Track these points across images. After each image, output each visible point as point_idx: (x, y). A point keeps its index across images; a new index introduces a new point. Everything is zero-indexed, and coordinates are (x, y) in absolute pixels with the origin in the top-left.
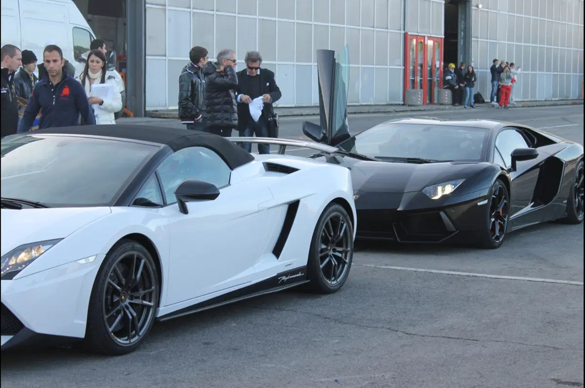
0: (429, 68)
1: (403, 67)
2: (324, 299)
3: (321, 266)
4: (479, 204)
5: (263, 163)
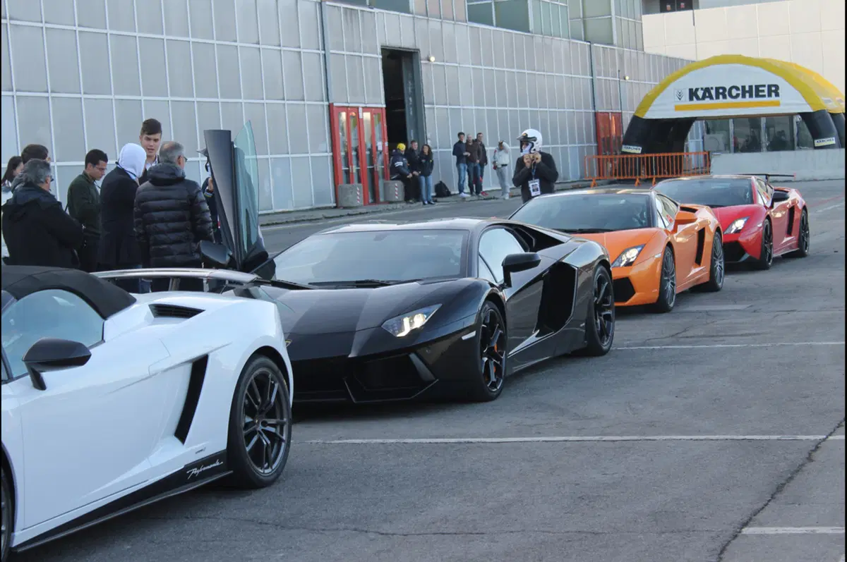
0: (368, 153)
1: (331, 154)
2: (256, 496)
3: (248, 449)
4: (464, 338)
5: (150, 306)
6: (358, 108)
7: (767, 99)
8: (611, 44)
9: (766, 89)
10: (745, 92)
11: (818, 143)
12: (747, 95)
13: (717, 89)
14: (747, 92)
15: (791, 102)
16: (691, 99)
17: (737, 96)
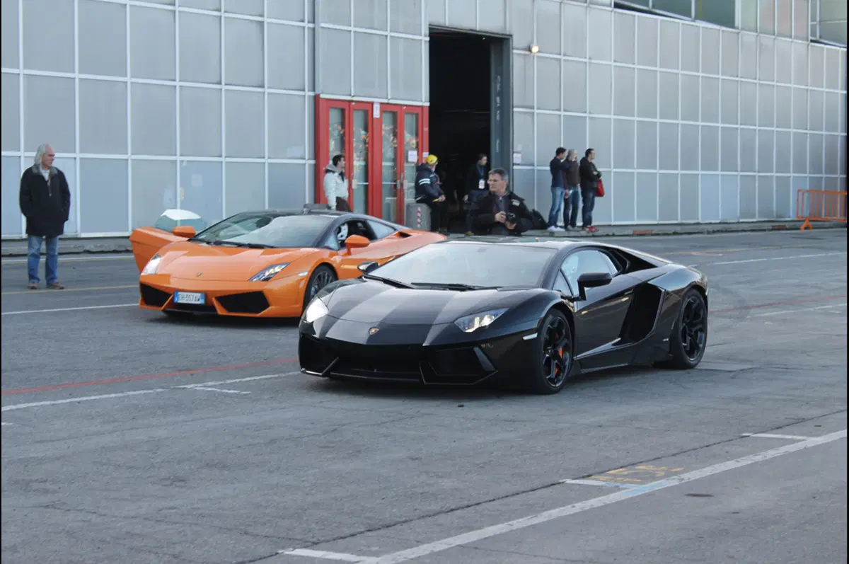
1: (313, 162)
6: (372, 104)
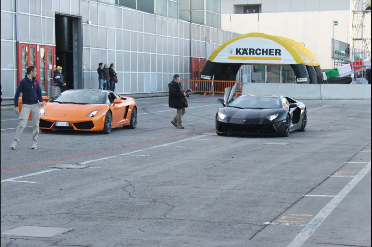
1: (16, 69)
6: (36, 45)
7: (274, 56)
8: (203, 24)
9: (274, 51)
10: (264, 52)
11: (299, 80)
12: (265, 53)
13: (250, 49)
14: (265, 52)
15: (287, 59)
16: (237, 54)
17: (260, 53)
